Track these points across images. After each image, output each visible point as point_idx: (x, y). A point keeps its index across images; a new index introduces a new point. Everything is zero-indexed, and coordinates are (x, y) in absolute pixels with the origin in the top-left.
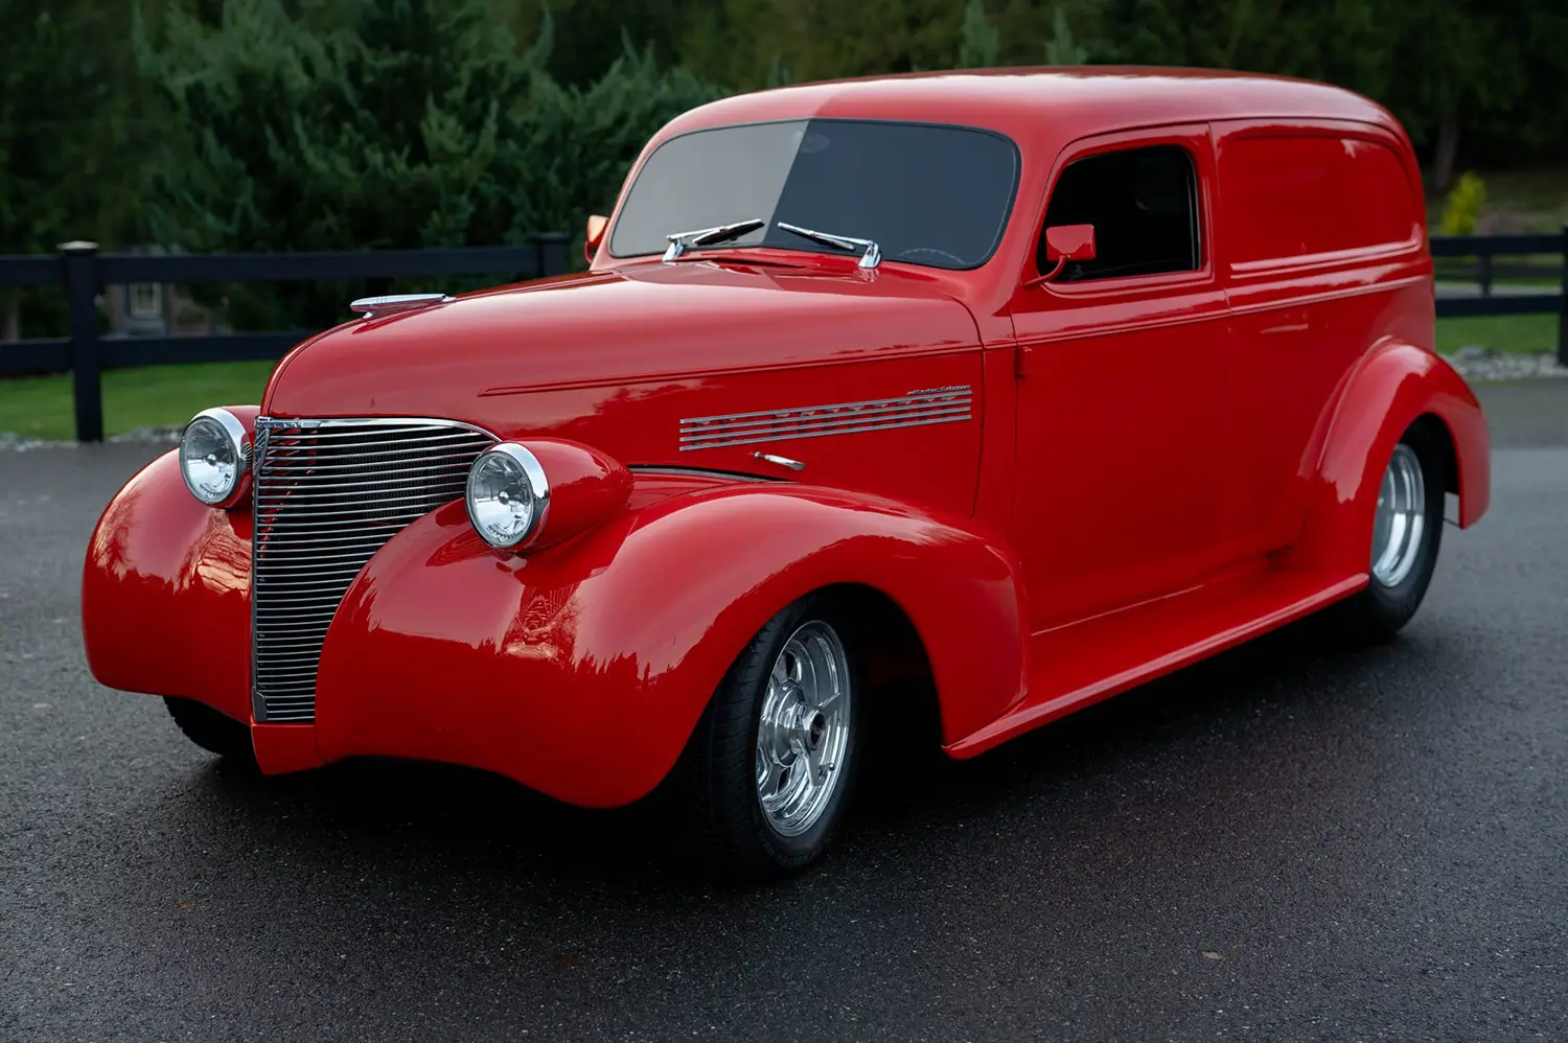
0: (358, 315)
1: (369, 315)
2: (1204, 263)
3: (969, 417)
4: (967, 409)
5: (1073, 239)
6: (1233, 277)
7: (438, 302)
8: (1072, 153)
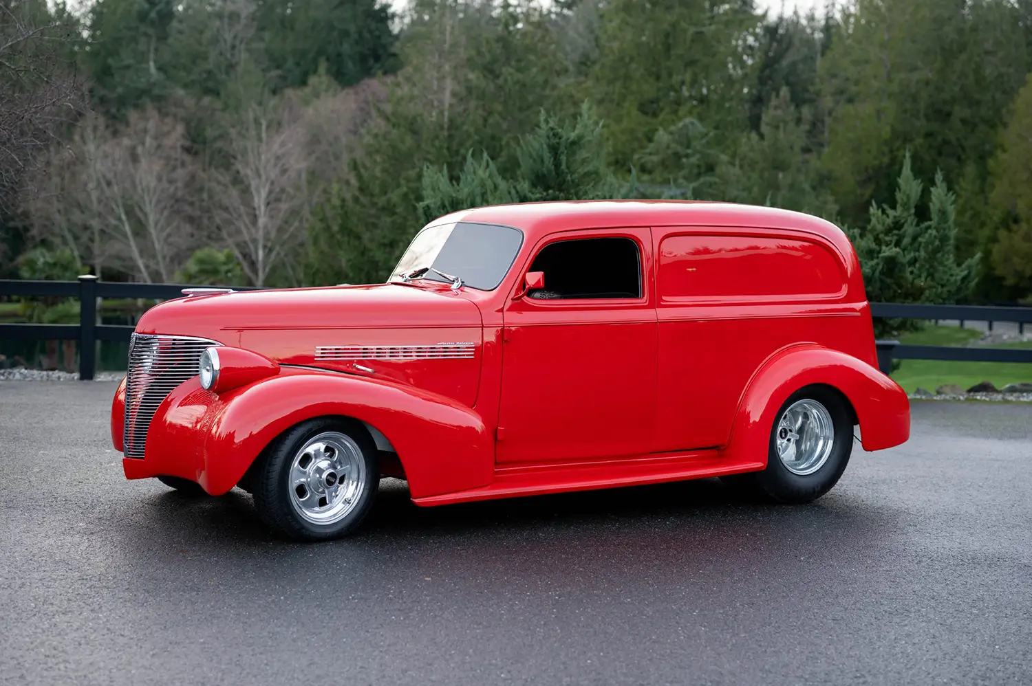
0: (186, 295)
1: (191, 295)
2: (644, 296)
3: (473, 357)
4: (473, 353)
5: (534, 278)
6: (662, 303)
7: (226, 293)
8: (547, 240)
